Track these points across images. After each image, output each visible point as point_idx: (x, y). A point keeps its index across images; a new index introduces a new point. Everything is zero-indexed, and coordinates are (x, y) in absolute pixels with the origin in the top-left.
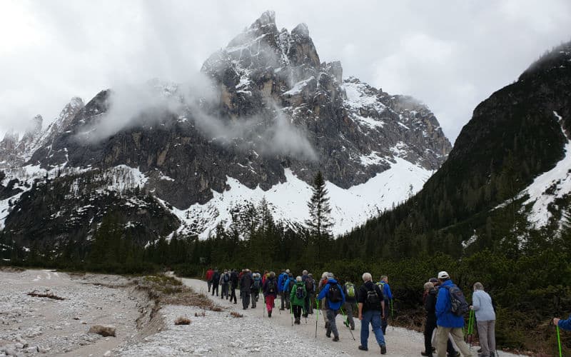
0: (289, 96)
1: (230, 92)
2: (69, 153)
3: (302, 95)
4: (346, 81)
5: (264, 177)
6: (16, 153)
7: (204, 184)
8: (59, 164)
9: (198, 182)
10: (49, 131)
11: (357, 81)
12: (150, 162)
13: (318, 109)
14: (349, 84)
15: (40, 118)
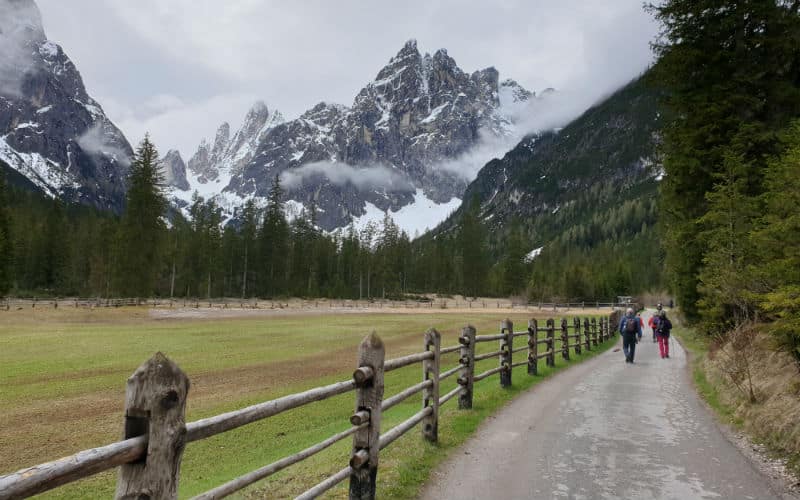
0: (425, 124)
1: (371, 131)
2: (256, 183)
3: (436, 121)
4: (504, 85)
5: (395, 201)
6: (210, 165)
7: (345, 213)
8: (250, 192)
9: (340, 211)
10: (237, 139)
11: (513, 84)
12: (309, 198)
13: (450, 133)
14: (506, 87)
15: (227, 125)
